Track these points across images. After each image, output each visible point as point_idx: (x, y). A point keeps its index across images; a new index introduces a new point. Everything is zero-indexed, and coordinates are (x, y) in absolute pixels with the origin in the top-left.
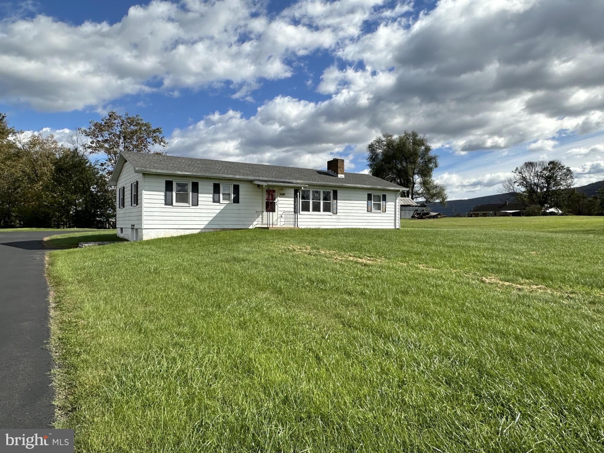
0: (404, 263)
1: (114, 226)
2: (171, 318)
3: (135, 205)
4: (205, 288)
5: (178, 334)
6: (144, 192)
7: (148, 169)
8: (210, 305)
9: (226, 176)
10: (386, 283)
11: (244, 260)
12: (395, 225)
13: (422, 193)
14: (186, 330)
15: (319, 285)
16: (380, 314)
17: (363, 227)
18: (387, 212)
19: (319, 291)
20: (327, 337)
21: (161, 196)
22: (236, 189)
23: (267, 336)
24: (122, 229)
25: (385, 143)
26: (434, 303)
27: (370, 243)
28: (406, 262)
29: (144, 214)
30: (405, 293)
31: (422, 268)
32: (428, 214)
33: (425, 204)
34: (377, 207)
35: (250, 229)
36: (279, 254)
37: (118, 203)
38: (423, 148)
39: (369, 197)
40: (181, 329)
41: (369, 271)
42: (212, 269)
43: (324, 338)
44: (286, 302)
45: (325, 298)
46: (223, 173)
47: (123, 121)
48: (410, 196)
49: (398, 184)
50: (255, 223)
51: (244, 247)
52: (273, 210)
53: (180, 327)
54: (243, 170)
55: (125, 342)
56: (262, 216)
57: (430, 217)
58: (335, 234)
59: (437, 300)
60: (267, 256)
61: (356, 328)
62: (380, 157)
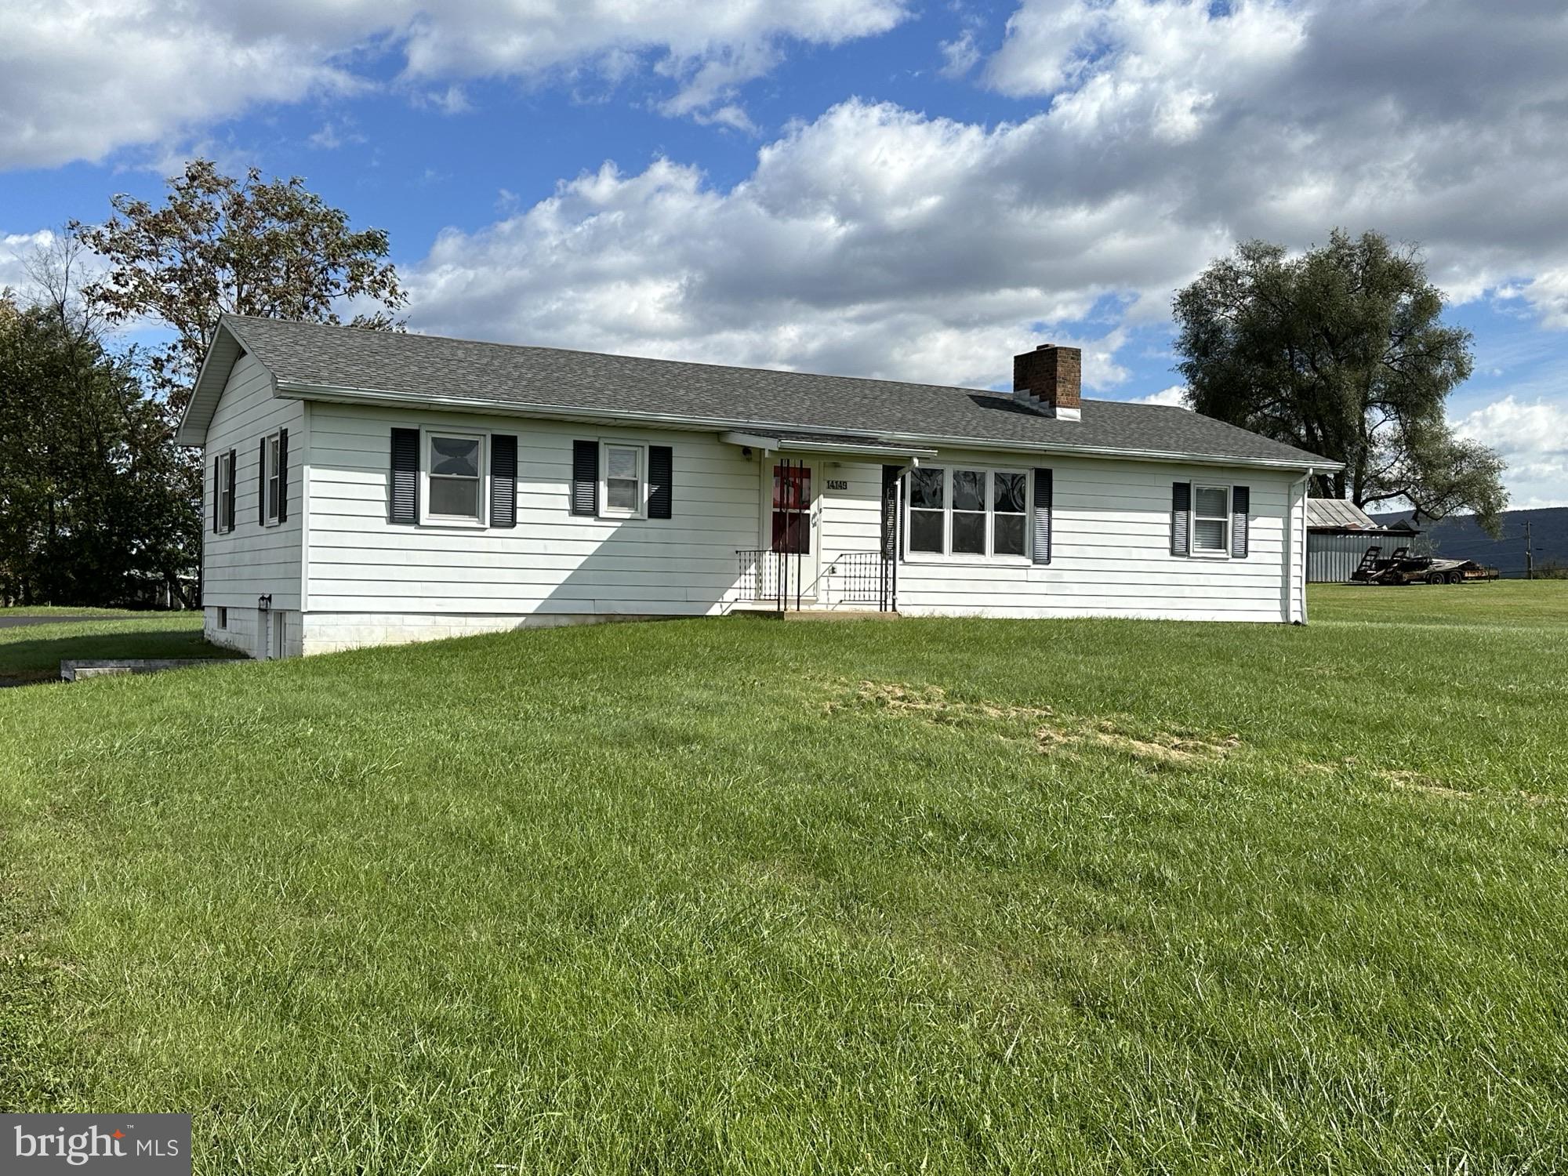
0: (1324, 762)
1: (195, 602)
2: (406, 963)
3: (276, 520)
4: (536, 845)
5: (431, 1026)
6: (310, 473)
7: (325, 384)
8: (553, 910)
9: (623, 413)
10: (1251, 842)
11: (687, 740)
12: (1285, 611)
13: (1398, 482)
14: (460, 1009)
15: (977, 844)
16: (1225, 968)
17: (1153, 615)
18: (1251, 557)
19: (978, 868)
20: (1009, 1053)
21: (373, 486)
22: (661, 463)
23: (773, 1042)
24: (223, 611)
25: (1249, 282)
26: (1450, 931)
27: (1179, 681)
28: (1332, 758)
29: (309, 554)
30: (1330, 885)
31: (1401, 784)
32: (1422, 564)
33: (1413, 525)
34: (1211, 535)
35: (712, 617)
36: (824, 715)
37: (209, 511)
38: (1406, 299)
39: (1181, 498)
40: (441, 1008)
41: (1179, 792)
42: (564, 771)
43: (1001, 1060)
44: (847, 909)
45: (1000, 897)
46: (613, 402)
47: (239, 202)
48: (1349, 493)
49: (1298, 443)
50: (730, 595)
51: (687, 688)
52: (802, 548)
53: (436, 1000)
54: (688, 389)
55: (225, 1051)
56: (759, 568)
57: (1432, 579)
58: (1043, 643)
59: (1462, 919)
60: (775, 726)
61: (1128, 1024)
62: (1230, 338)
